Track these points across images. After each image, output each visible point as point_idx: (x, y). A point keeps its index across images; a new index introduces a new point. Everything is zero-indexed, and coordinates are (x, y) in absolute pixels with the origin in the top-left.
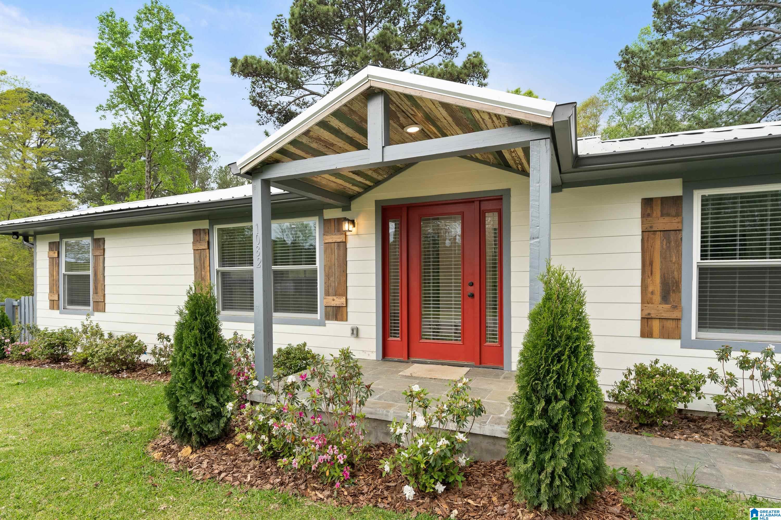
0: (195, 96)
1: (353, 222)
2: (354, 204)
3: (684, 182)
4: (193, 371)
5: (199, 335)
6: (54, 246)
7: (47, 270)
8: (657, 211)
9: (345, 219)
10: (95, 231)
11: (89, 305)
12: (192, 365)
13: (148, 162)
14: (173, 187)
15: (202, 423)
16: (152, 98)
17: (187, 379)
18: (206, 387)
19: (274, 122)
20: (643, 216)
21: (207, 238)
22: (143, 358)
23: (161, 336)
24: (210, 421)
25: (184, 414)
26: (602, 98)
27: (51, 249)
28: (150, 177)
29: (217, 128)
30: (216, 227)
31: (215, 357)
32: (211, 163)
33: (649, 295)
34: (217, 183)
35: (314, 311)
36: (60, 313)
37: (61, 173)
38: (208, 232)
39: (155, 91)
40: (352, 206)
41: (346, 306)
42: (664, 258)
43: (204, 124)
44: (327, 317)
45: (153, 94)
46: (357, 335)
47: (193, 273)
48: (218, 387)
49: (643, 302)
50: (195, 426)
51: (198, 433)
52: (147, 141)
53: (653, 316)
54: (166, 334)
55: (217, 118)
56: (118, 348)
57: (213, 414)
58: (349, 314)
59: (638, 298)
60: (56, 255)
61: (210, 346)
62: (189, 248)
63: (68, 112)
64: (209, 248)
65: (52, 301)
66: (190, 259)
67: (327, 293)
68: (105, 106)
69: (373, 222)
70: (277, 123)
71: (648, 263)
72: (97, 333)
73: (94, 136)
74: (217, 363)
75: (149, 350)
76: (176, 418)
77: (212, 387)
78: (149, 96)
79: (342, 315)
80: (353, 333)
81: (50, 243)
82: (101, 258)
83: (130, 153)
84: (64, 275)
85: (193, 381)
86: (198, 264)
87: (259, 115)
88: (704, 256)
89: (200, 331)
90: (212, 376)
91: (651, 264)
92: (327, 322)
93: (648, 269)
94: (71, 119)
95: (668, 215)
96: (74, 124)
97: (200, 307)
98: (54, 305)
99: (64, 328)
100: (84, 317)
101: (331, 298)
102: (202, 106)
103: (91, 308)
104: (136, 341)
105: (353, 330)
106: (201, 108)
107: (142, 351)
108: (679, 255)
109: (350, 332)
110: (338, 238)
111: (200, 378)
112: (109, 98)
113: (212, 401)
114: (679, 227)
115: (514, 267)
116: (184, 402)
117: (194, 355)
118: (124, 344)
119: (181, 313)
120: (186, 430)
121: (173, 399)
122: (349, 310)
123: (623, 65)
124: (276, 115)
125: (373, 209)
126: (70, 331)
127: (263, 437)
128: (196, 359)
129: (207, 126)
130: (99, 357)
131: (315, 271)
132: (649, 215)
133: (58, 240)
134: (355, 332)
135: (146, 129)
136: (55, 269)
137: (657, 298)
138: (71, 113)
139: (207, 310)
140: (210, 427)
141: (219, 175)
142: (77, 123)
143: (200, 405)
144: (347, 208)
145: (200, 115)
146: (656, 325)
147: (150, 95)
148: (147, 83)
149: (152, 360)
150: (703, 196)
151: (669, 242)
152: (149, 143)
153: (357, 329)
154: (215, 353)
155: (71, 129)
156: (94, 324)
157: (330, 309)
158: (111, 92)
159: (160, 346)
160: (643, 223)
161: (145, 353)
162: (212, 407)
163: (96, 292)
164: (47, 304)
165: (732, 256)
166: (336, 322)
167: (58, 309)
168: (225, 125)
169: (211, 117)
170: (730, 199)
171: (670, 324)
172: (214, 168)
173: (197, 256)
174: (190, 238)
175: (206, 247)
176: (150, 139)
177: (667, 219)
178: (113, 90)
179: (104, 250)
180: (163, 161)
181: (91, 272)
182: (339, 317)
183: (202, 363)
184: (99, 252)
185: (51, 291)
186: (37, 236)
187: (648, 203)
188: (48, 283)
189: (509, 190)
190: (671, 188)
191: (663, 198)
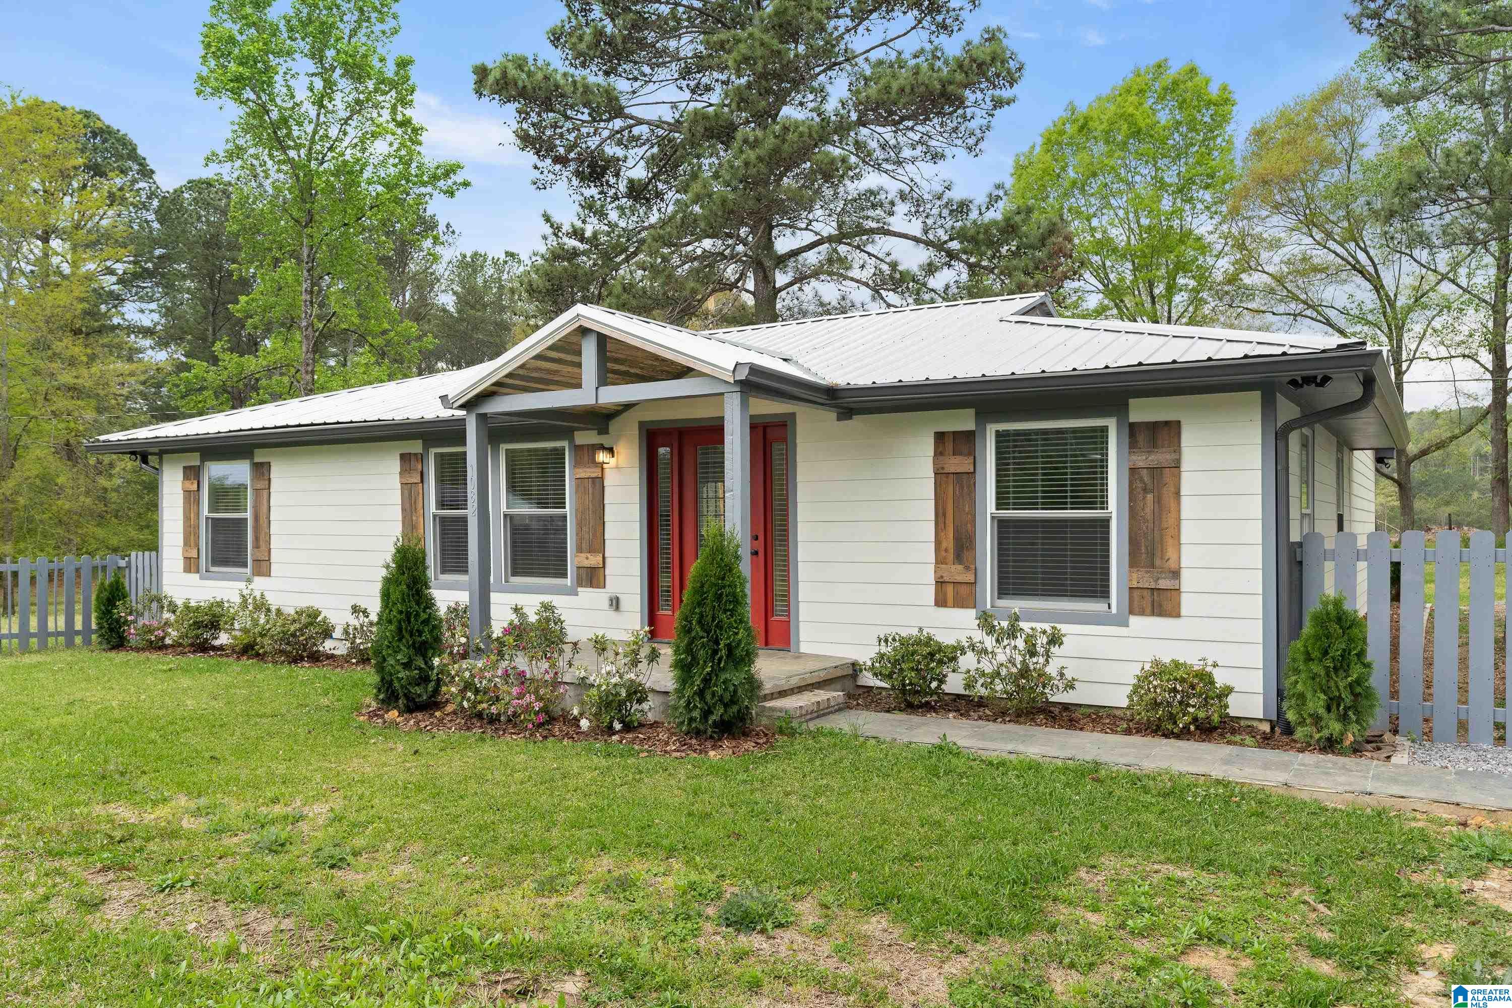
0: (405, 123)
1: (611, 450)
2: (614, 425)
3: (977, 414)
4: (400, 629)
5: (406, 591)
6: (193, 473)
7: (181, 511)
8: (949, 446)
9: (602, 448)
10: (256, 451)
11: (246, 566)
12: (399, 622)
13: (308, 271)
14: (356, 321)
15: (410, 684)
16: (315, 132)
17: (393, 637)
18: (414, 647)
19: (570, 180)
20: (936, 454)
21: (420, 467)
22: (328, 646)
23: (356, 610)
24: (418, 685)
25: (391, 675)
27: (186, 477)
28: (311, 302)
29: (451, 193)
30: (433, 451)
31: (424, 616)
32: (439, 249)
33: (943, 553)
34: (455, 293)
35: (564, 575)
36: (201, 578)
37: (118, 283)
38: (421, 458)
39: (322, 118)
40: (611, 428)
41: (604, 567)
42: (957, 507)
43: (424, 184)
44: (580, 582)
45: (317, 125)
46: (617, 608)
47: (400, 517)
48: (426, 650)
49: (937, 562)
50: (402, 687)
51: (405, 695)
52: (306, 226)
53: (946, 579)
54: (363, 606)
55: (450, 170)
56: (297, 626)
57: (420, 677)
58: (608, 578)
59: (932, 558)
60: (195, 487)
61: (418, 604)
62: (395, 481)
63: (134, 149)
64: (422, 481)
65: (187, 559)
66: (396, 497)
67: (580, 549)
68: (222, 154)
69: (636, 452)
70: (575, 182)
71: (941, 511)
72: (261, 606)
73: (186, 195)
74: (426, 622)
75: (338, 634)
76: (383, 679)
77: (420, 647)
78: (310, 129)
79: (598, 579)
80: (611, 605)
81: (185, 468)
82: (265, 493)
83: (270, 250)
84: (207, 518)
85: (400, 640)
86: (407, 506)
87: (536, 167)
88: (1001, 504)
89: (408, 586)
90: (420, 636)
91: (944, 515)
92: (579, 589)
93: (941, 520)
94: (141, 164)
95: (961, 454)
96: (147, 173)
97: (407, 560)
98: (191, 565)
99: (212, 600)
100: (242, 585)
101: (583, 555)
102: (420, 143)
103: (248, 570)
104: (320, 618)
105: (611, 600)
106: (418, 148)
107: (327, 633)
108: (973, 504)
109: (606, 603)
110: (592, 472)
111: (407, 636)
112: (230, 135)
113: (420, 663)
114: (966, 469)
115: (799, 516)
116: (391, 661)
117: (401, 612)
118: (304, 619)
119: (387, 567)
120: (393, 692)
121: (380, 659)
122: (607, 572)
124: (572, 166)
125: (636, 432)
126: (220, 604)
127: (469, 694)
128: (403, 616)
129: (429, 189)
130: (273, 636)
131: (565, 517)
132: (941, 454)
133: (198, 464)
134: (615, 603)
135: (304, 201)
136: (193, 508)
137: (951, 556)
138: (141, 151)
139: (415, 564)
140: (418, 690)
141: (459, 275)
142: (152, 172)
143: (407, 666)
144: (603, 431)
145: (414, 165)
146: (950, 589)
147: (313, 126)
148: (306, 102)
149: (341, 649)
150: (997, 431)
151: (962, 488)
152: (310, 230)
153: (618, 599)
154: (424, 611)
155: (141, 185)
156: (258, 594)
157: (582, 571)
158: (233, 123)
159: (354, 622)
160: (934, 464)
161: (331, 637)
162: (420, 669)
163: (257, 546)
164: (181, 564)
166: (591, 589)
167: (198, 572)
168: (466, 184)
169: (437, 168)
170: (1025, 435)
171: (964, 590)
172: (446, 259)
173: (406, 492)
174: (395, 465)
175: (418, 480)
176: (311, 221)
177: (961, 460)
178: (237, 120)
179: (269, 480)
180: (339, 268)
181: (249, 515)
182: (594, 581)
183: (409, 622)
184: (261, 485)
185: (187, 543)
186: (165, 456)
187: (940, 437)
188: (182, 530)
189: (793, 415)
190: (964, 421)
191: (955, 433)
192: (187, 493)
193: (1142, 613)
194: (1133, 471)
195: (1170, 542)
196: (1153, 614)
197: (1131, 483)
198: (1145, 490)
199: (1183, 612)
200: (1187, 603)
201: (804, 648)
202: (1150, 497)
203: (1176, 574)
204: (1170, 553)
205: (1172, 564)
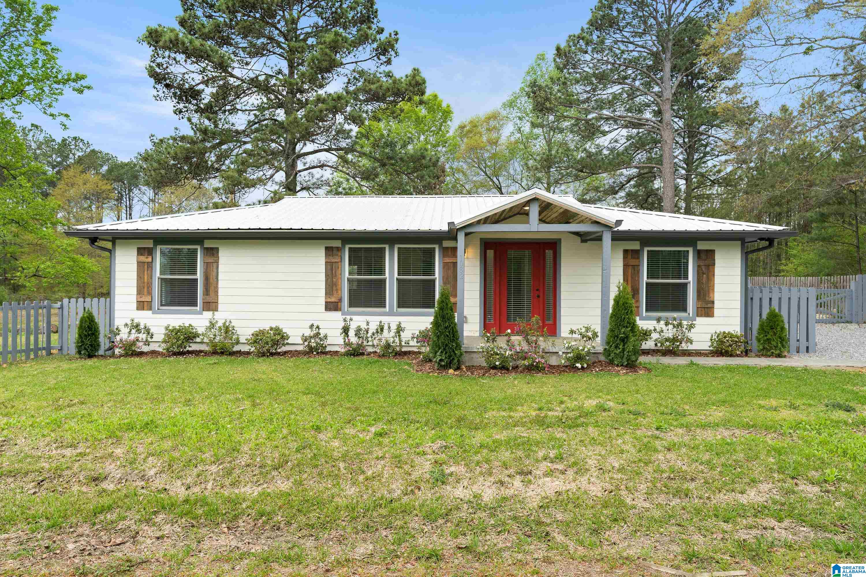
0: (47, 45)
3: (641, 243)
6: (146, 251)
7: (134, 273)
8: (630, 257)
10: (205, 242)
11: (196, 306)
20: (624, 258)
21: (338, 254)
26: (504, 113)
27: (140, 254)
29: (79, 91)
36: (153, 313)
38: (340, 249)
42: (632, 278)
46: (466, 321)
47: (323, 279)
55: (79, 78)
60: (147, 260)
62: (321, 261)
64: (340, 261)
65: (140, 302)
69: (478, 252)
81: (138, 248)
82: (215, 265)
84: (159, 278)
86: (330, 273)
88: (648, 278)
95: (634, 258)
98: (144, 306)
102: (57, 59)
103: (198, 308)
106: (55, 62)
108: (639, 277)
114: (637, 264)
115: (562, 281)
123: (532, 95)
125: (479, 243)
129: (65, 87)
131: (433, 280)
132: (626, 258)
133: (152, 246)
134: (465, 319)
136: (146, 272)
150: (648, 251)
151: (634, 271)
153: (466, 317)
160: (623, 262)
164: (134, 304)
165: (658, 278)
167: (150, 309)
169: (71, 75)
173: (329, 267)
174: (322, 253)
175: (337, 260)
177: (634, 260)
179: (218, 257)
181: (199, 275)
184: (210, 260)
185: (140, 292)
186: (117, 241)
187: (626, 252)
188: (135, 284)
189: (560, 239)
190: (635, 246)
191: (632, 250)
192: (140, 264)
193: (701, 316)
194: (699, 266)
195: (711, 291)
196: (705, 316)
197: (698, 271)
198: (703, 274)
199: (715, 315)
200: (716, 312)
201: (562, 335)
202: (705, 276)
203: (713, 302)
204: (711, 295)
205: (711, 299)
